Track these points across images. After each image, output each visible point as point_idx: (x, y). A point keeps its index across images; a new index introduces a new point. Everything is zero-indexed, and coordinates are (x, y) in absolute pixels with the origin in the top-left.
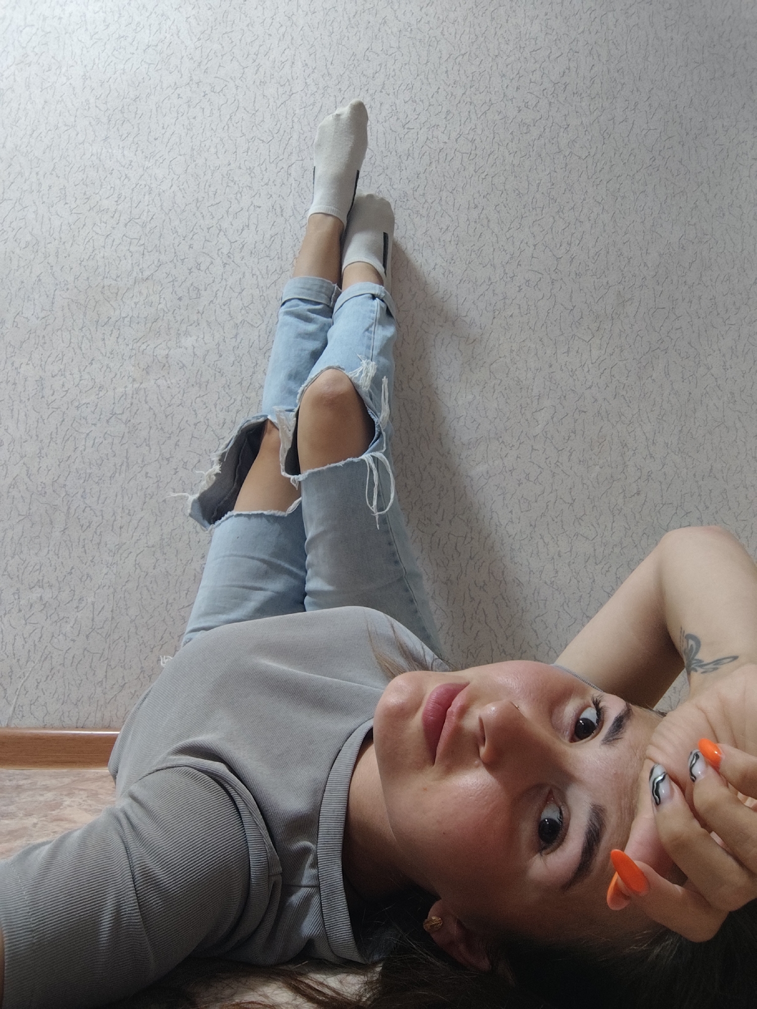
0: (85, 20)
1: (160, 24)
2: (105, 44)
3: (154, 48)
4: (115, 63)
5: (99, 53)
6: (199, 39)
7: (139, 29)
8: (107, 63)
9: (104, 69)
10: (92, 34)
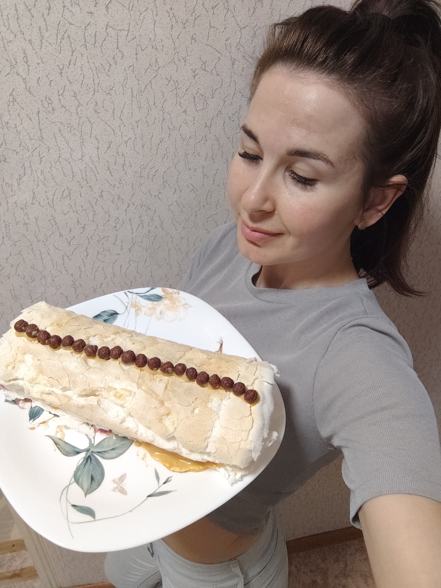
0: (56, 224)
1: (141, 216)
2: (86, 249)
3: (139, 244)
4: (103, 268)
5: (83, 259)
6: (184, 228)
7: (118, 226)
8: (94, 270)
9: (93, 275)
10: (69, 240)
